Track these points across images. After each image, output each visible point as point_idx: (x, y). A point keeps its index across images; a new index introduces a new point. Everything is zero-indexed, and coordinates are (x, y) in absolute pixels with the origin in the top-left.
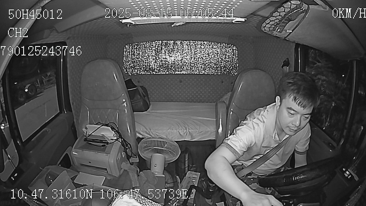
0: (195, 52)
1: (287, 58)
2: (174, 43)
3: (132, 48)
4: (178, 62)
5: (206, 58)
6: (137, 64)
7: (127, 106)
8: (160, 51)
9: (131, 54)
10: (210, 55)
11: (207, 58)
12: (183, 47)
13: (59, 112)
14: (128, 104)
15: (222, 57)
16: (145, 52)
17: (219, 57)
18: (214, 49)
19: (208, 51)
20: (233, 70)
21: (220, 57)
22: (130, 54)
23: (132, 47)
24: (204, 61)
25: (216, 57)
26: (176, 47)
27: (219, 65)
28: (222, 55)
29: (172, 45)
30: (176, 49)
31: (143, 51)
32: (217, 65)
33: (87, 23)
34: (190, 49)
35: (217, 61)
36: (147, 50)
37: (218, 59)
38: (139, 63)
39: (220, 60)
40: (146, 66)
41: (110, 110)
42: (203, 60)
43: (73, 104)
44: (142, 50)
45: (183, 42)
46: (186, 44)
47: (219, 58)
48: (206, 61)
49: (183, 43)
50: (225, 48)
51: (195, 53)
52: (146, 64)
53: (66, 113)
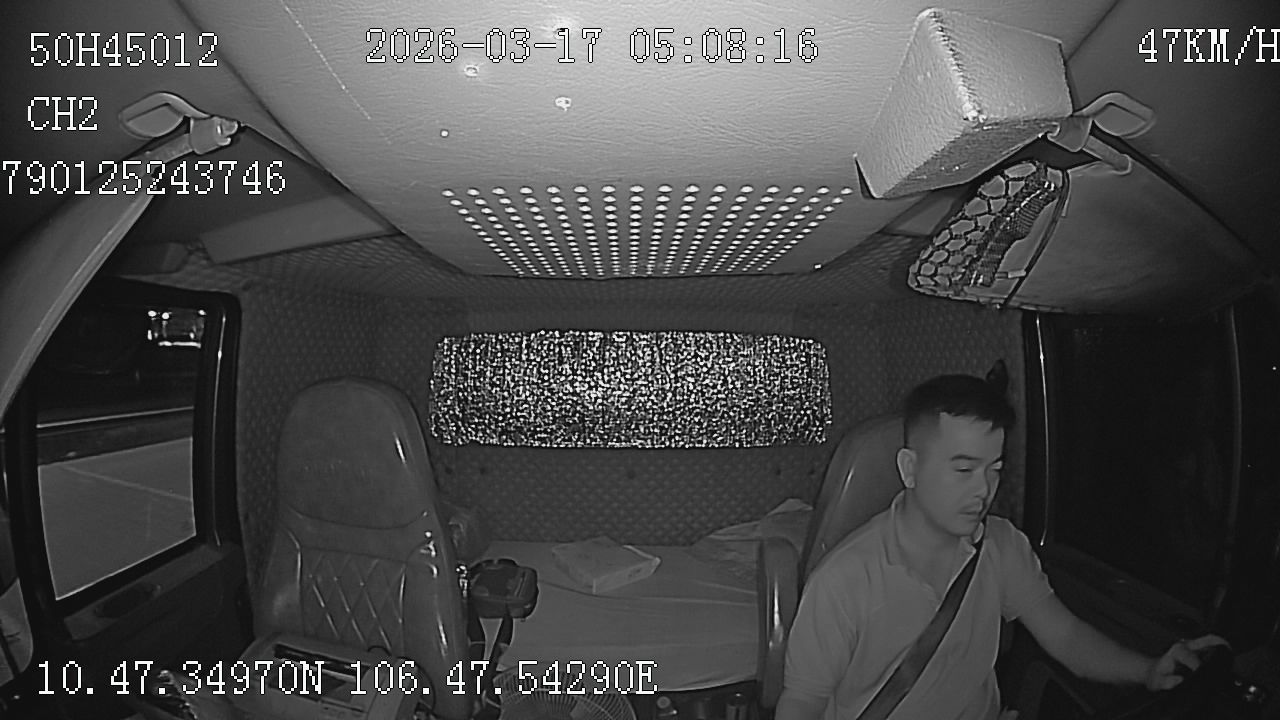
0: (675, 372)
1: (997, 358)
2: (605, 338)
3: (459, 351)
4: (617, 408)
5: (715, 391)
6: (473, 408)
7: (436, 555)
8: (554, 367)
9: (453, 371)
10: (730, 381)
11: (719, 392)
12: (635, 354)
13: (194, 534)
14: (443, 550)
15: (769, 385)
16: (505, 367)
17: (761, 385)
18: (741, 359)
19: (720, 368)
20: (810, 428)
21: (766, 385)
22: (450, 373)
23: (459, 348)
24: (707, 402)
25: (750, 385)
26: (611, 354)
27: (761, 414)
28: (772, 378)
29: (597, 344)
30: (612, 362)
31: (495, 364)
32: (756, 415)
33: (311, 251)
34: (658, 360)
35: (751, 401)
36: (510, 361)
37: (757, 392)
38: (480, 405)
39: (765, 397)
40: (504, 416)
41: (376, 561)
42: (703, 400)
43: (246, 518)
44: (492, 361)
45: (634, 337)
46: (645, 342)
47: (762, 391)
48: (713, 404)
49: (634, 340)
50: (780, 352)
51: (676, 376)
52: (508, 410)
53: (219, 543)
